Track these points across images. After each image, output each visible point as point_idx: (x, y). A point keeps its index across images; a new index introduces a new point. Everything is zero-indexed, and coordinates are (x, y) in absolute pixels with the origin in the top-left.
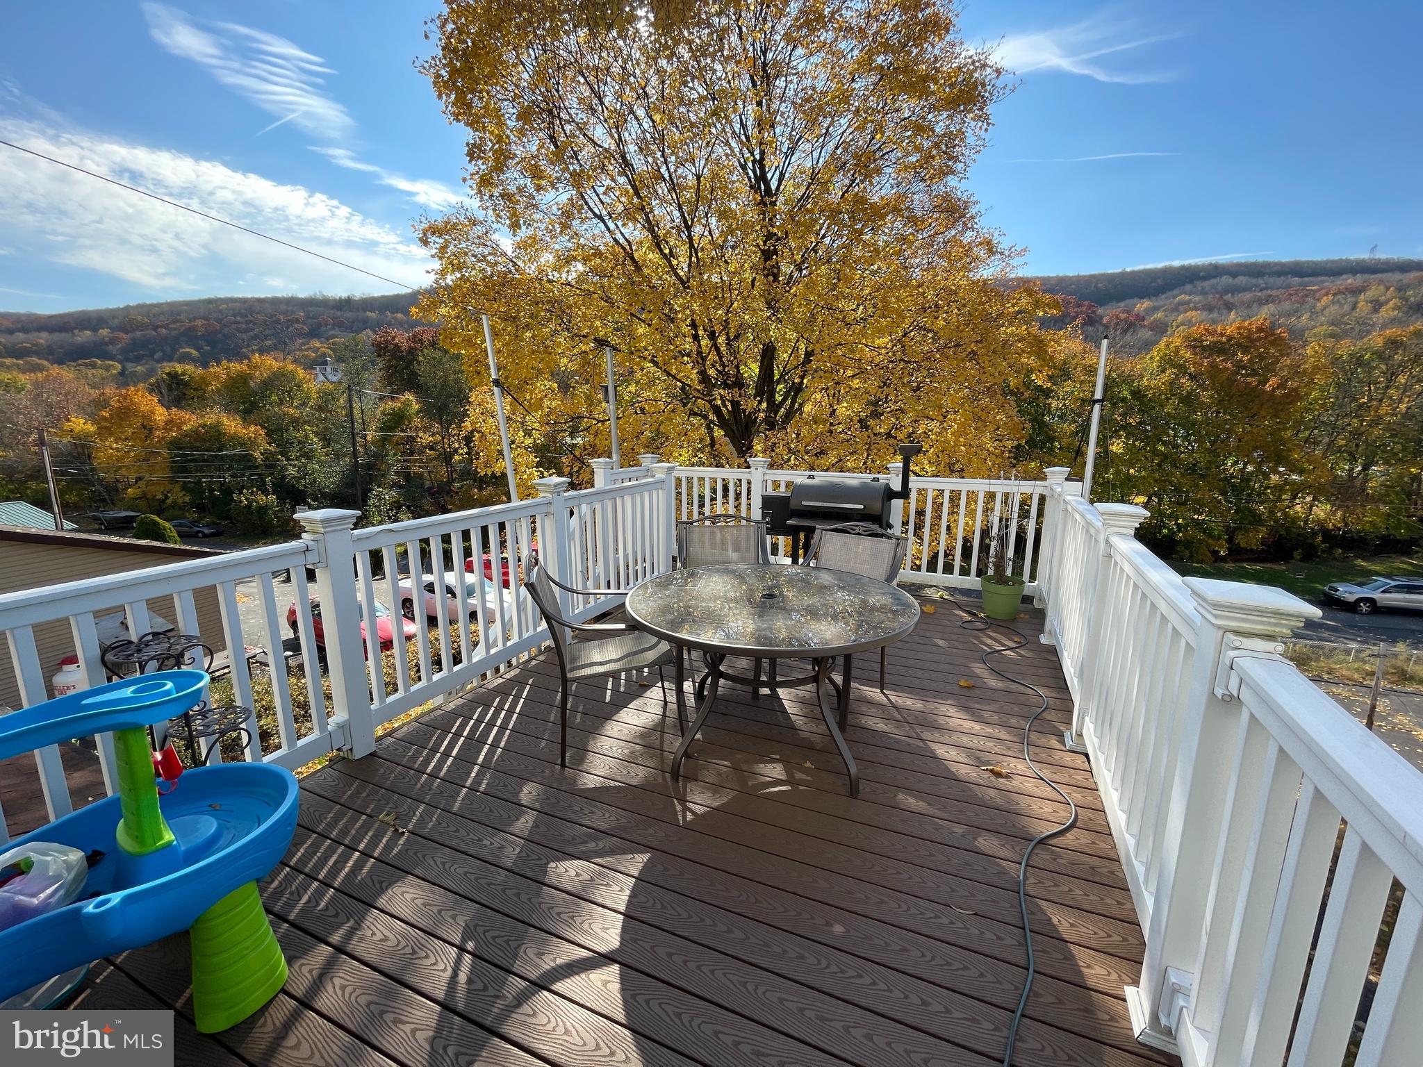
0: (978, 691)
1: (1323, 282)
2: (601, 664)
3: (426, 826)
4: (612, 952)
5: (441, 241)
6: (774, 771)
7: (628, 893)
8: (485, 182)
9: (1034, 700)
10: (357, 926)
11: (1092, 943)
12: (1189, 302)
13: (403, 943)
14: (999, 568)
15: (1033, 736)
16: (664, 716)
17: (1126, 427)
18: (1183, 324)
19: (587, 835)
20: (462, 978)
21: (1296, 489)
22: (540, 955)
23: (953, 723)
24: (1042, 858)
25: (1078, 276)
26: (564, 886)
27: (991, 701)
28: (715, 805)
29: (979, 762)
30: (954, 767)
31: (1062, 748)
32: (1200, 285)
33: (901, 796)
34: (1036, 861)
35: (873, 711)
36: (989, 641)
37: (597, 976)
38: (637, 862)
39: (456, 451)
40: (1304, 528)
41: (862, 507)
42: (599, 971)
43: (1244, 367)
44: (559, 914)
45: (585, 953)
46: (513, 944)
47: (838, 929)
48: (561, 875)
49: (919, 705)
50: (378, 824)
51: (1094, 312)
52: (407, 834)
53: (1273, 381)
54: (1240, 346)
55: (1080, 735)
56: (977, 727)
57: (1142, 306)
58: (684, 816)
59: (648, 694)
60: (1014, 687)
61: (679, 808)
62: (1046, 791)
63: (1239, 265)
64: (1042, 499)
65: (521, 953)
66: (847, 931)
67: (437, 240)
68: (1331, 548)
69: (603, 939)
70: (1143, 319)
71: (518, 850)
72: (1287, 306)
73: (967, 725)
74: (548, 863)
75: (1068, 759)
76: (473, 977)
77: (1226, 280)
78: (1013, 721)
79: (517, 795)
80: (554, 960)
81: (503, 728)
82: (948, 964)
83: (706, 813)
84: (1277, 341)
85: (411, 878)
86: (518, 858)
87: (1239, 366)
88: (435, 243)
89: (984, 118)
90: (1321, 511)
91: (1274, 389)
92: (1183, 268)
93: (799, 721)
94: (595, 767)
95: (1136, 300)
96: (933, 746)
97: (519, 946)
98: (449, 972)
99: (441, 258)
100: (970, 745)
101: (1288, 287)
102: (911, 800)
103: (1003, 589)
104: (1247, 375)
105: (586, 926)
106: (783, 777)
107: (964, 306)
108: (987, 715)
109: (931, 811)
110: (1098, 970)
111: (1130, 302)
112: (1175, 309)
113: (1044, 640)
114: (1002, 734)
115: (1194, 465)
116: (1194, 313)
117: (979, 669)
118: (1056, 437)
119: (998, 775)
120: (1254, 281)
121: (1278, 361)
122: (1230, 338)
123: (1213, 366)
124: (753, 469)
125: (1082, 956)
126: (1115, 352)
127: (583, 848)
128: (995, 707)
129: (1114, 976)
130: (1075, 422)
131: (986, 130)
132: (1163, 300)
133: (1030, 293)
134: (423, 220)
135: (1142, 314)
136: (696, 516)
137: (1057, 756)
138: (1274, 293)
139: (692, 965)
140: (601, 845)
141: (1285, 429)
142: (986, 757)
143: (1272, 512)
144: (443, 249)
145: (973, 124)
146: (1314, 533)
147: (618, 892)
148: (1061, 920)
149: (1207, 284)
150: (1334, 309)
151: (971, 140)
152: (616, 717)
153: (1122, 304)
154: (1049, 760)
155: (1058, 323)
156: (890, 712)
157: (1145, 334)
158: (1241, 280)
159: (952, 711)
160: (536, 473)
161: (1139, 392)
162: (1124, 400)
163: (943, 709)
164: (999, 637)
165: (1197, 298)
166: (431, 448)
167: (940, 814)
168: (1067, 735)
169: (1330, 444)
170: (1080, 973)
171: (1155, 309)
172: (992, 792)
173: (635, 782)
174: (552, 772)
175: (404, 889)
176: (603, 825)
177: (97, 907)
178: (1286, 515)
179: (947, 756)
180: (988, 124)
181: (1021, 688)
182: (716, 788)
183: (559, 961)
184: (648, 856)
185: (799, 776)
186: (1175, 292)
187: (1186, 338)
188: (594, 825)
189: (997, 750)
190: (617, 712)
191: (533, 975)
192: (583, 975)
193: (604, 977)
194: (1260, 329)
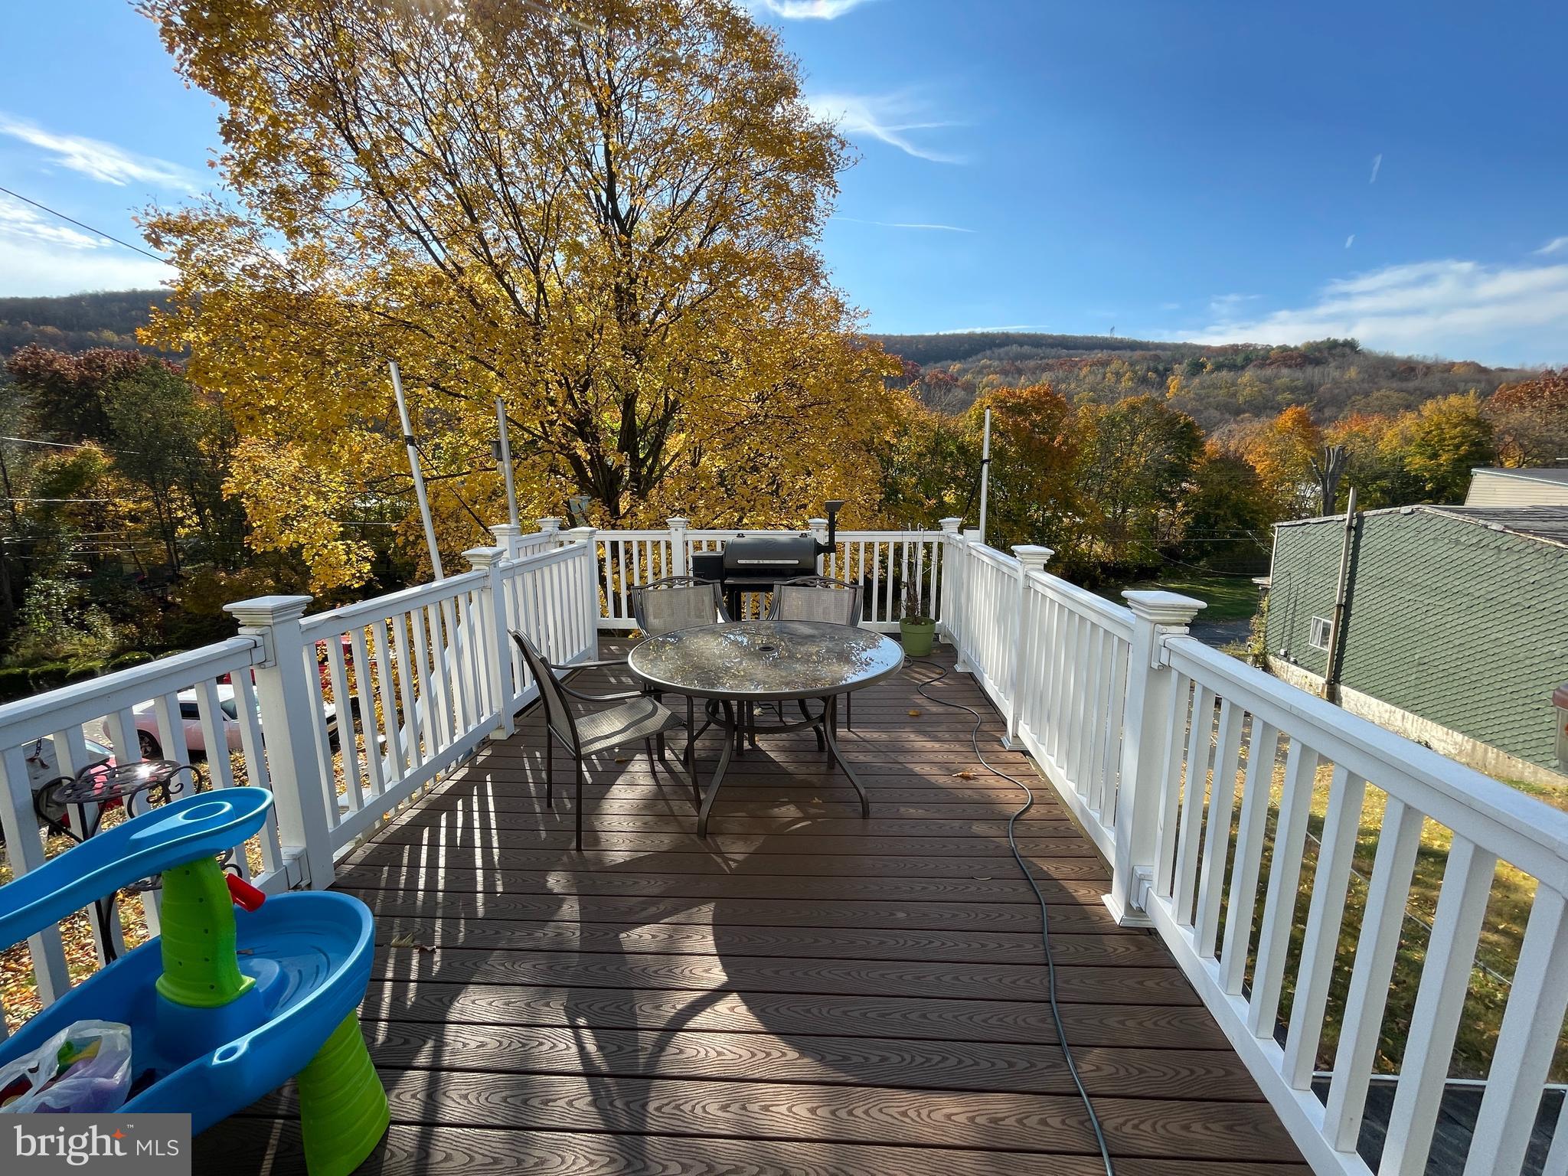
0: (926, 717)
1: (1082, 354)
2: (607, 737)
3: (457, 939)
4: (724, 985)
5: (179, 242)
6: (790, 811)
7: (712, 938)
8: (247, 171)
9: (970, 718)
10: (439, 1044)
11: (1073, 876)
12: (990, 366)
13: (506, 1042)
14: (911, 610)
15: (981, 745)
16: (658, 784)
17: (955, 479)
18: (987, 386)
19: (643, 903)
20: (591, 1047)
21: (1082, 530)
22: (658, 1007)
23: (918, 745)
24: (1021, 830)
25: (901, 336)
26: (647, 950)
27: (939, 723)
28: (752, 849)
29: (950, 772)
30: (933, 779)
31: (1003, 749)
32: (997, 351)
33: (902, 810)
34: (1018, 833)
35: (850, 747)
36: (917, 676)
37: (722, 1007)
38: (707, 912)
39: (181, 521)
40: (1088, 563)
41: (797, 562)
42: (722, 1002)
43: (1037, 426)
44: (656, 972)
45: (700, 994)
46: (626, 1007)
47: (901, 915)
48: (636, 941)
49: (884, 736)
50: (393, 950)
51: (918, 371)
52: (438, 951)
53: (1059, 439)
54: (1033, 407)
55: (1016, 737)
56: (937, 745)
57: (955, 367)
58: (729, 866)
59: (630, 768)
60: (951, 709)
61: (719, 860)
62: (1005, 783)
63: (1024, 336)
64: (940, 545)
65: (638, 1012)
66: (908, 915)
67: (174, 240)
68: (1108, 578)
69: (709, 979)
70: (957, 380)
71: (578, 933)
72: (1061, 374)
73: (929, 745)
74: (617, 935)
75: (1011, 757)
76: (602, 1044)
77: (1015, 348)
78: (962, 736)
79: (545, 886)
80: (674, 1007)
81: (485, 829)
82: (988, 916)
83: (744, 860)
84: (1058, 405)
85: (471, 987)
86: (582, 938)
87: (1034, 424)
88: (170, 243)
89: (832, 185)
90: (1098, 548)
91: (1061, 445)
92: (983, 335)
93: (791, 768)
94: (615, 844)
95: (949, 362)
96: (907, 765)
97: (632, 1007)
98: (574, 1049)
99: (182, 265)
100: (937, 760)
101: (1059, 357)
102: (911, 811)
103: (918, 629)
104: (1041, 433)
105: (687, 972)
106: (800, 815)
107: (831, 365)
108: (940, 735)
109: (929, 815)
110: (1082, 892)
111: (945, 363)
112: (980, 372)
113: (959, 668)
114: (957, 747)
115: (1009, 512)
116: (995, 376)
117: (919, 700)
118: (900, 489)
119: (968, 778)
120: (1035, 350)
121: (1061, 421)
122: (1026, 401)
123: (1016, 424)
124: (672, 530)
125: (1070, 886)
126: (942, 410)
127: (644, 914)
128: (944, 727)
129: (1093, 892)
130: (915, 475)
131: (834, 196)
132: (970, 363)
133: (873, 351)
134: (151, 211)
135: (955, 375)
136: (650, 580)
137: (1003, 756)
138: (1050, 362)
139: (799, 974)
140: (662, 907)
141: (1071, 479)
142: (954, 767)
143: (1066, 551)
144: (186, 252)
145: (822, 188)
146: (1095, 567)
147: (704, 940)
148: (1049, 867)
149: (1002, 350)
150: (1090, 379)
151: (820, 202)
152: (609, 795)
153: (939, 365)
154: (998, 760)
155: (901, 382)
156: (864, 745)
157: (960, 394)
158: (1026, 349)
159: (912, 736)
160: (341, 547)
161: (963, 447)
162: (951, 454)
163: (905, 735)
164: (923, 671)
165: (996, 363)
166: (134, 519)
167: (937, 815)
168: (1004, 739)
169: (1100, 492)
170: (1073, 897)
171: (965, 371)
172: (969, 792)
173: (664, 848)
174: (570, 857)
175: (472, 998)
176: (656, 891)
177: (221, 1058)
178: (1075, 551)
179: (923, 772)
180: (836, 191)
181: (957, 709)
182: (744, 836)
183: (679, 1007)
184: (712, 906)
185: (812, 811)
186: (979, 356)
187: (994, 400)
188: (644, 892)
189: (959, 760)
190: (608, 791)
191: (661, 1024)
192: (709, 1010)
193: (729, 1005)
194: (1046, 394)
